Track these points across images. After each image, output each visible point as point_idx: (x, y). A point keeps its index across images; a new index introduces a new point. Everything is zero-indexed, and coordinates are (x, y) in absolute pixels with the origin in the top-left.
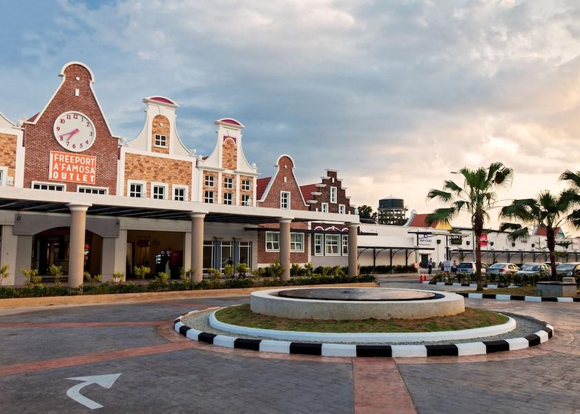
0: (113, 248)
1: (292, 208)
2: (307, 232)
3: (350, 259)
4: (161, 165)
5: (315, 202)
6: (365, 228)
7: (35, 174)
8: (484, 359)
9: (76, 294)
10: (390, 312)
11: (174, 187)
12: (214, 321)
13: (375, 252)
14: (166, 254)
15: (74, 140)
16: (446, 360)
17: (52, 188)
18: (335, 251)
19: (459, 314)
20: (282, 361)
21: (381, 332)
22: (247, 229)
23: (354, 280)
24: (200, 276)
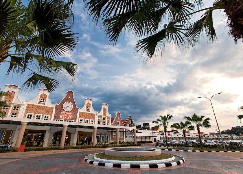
0: (74, 137)
1: (120, 126)
2: (124, 132)
3: (134, 139)
4: (88, 115)
5: (126, 124)
6: (139, 131)
7: (57, 117)
8: (165, 169)
9: (62, 149)
10: (140, 154)
11: (91, 120)
12: (95, 158)
13: (141, 137)
14: (87, 138)
15: (68, 108)
16: (154, 169)
17: (60, 120)
18: (131, 137)
19: (159, 155)
20: (110, 169)
21: (137, 160)
22: (108, 131)
23: (135, 145)
24: (95, 144)
